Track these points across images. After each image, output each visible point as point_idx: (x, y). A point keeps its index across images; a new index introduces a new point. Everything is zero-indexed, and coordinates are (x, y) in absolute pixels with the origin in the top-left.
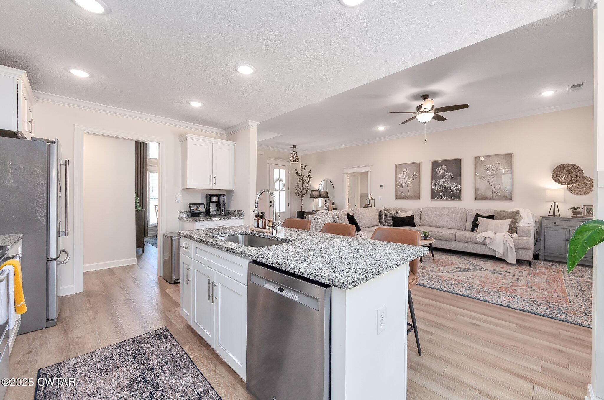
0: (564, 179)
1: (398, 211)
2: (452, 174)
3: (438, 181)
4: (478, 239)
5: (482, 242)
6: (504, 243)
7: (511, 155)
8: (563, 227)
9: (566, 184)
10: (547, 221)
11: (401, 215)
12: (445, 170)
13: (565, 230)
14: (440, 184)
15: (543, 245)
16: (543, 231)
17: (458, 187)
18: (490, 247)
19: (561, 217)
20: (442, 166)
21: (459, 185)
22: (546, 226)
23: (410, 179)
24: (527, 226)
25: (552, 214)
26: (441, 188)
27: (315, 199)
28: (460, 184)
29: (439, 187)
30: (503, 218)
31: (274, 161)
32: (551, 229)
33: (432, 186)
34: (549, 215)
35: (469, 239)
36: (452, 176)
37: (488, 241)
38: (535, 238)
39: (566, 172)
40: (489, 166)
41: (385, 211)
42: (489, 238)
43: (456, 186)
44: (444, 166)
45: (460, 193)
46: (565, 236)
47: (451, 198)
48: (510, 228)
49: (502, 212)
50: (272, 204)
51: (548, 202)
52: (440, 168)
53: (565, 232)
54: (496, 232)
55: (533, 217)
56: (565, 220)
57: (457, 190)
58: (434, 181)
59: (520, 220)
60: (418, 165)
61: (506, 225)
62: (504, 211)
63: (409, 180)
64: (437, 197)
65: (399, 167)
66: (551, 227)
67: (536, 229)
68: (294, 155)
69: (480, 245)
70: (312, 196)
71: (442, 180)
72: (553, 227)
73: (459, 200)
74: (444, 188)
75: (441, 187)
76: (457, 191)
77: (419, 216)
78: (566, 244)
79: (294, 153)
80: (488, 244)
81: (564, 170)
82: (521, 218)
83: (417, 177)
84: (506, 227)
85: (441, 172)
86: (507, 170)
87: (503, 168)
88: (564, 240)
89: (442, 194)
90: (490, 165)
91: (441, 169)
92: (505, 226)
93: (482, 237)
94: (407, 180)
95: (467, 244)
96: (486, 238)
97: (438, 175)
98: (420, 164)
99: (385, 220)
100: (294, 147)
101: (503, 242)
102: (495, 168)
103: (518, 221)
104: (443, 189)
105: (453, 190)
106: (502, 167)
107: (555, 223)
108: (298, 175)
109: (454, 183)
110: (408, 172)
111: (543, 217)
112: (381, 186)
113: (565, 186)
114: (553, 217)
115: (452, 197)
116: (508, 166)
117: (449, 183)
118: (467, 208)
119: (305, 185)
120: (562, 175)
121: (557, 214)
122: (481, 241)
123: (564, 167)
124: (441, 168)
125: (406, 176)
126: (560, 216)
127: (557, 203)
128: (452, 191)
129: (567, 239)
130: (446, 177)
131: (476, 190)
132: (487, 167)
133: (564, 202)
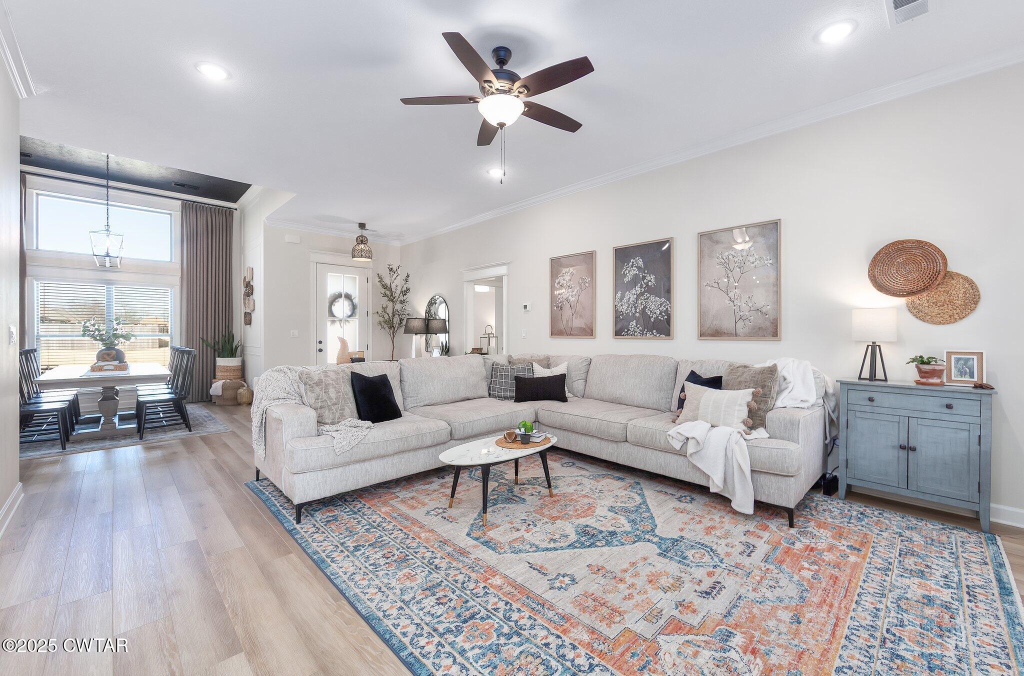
0: (899, 282)
1: (534, 363)
2: (653, 277)
3: (628, 292)
4: (670, 439)
5: (678, 449)
6: (726, 454)
7: (774, 226)
8: (890, 411)
9: (903, 296)
10: (852, 394)
11: (540, 372)
12: (639, 268)
13: (896, 419)
14: (631, 300)
15: (842, 457)
16: (843, 420)
17: (665, 306)
18: (694, 462)
19: (889, 383)
20: (634, 259)
21: (668, 302)
22: (850, 407)
23: (576, 290)
24: (798, 406)
25: (866, 374)
26: (633, 309)
27: (414, 337)
28: (669, 299)
29: (628, 307)
30: (738, 386)
31: (327, 258)
32: (864, 415)
33: (616, 306)
34: (860, 378)
35: (652, 438)
36: (653, 280)
37: (691, 448)
38: (826, 438)
39: (905, 264)
40: (727, 254)
41: (510, 362)
42: (693, 440)
43: (661, 305)
44: (637, 258)
45: (668, 321)
46: (897, 435)
47: (653, 334)
48: (751, 413)
49: (740, 368)
50: (320, 346)
51: (858, 342)
52: (631, 264)
53: (897, 424)
54: (714, 424)
55: (816, 383)
56: (897, 391)
57: (663, 314)
58: (619, 295)
59: (779, 392)
60: (589, 257)
61: (740, 405)
62: (745, 367)
63: (574, 293)
64: (626, 330)
65: (556, 265)
66: (863, 409)
67: (827, 415)
68: (362, 242)
69: (676, 457)
70: (408, 331)
71: (634, 291)
72: (868, 409)
73: (667, 337)
74: (638, 311)
75: (632, 307)
76: (663, 316)
77: (584, 376)
78: (899, 458)
79: (362, 240)
80: (691, 455)
81: (899, 257)
82: (786, 386)
83: (587, 285)
84: (739, 410)
85: (632, 273)
86: (766, 262)
87: (757, 257)
88: (894, 447)
89: (635, 324)
90: (730, 252)
91: (632, 266)
92: (737, 408)
93: (678, 435)
94: (571, 294)
95: (650, 452)
96: (688, 439)
97: (626, 280)
98: (594, 255)
99: (500, 384)
100: (362, 226)
101: (723, 454)
102: (741, 258)
103: (773, 394)
104: (636, 312)
105: (655, 313)
106: (756, 255)
107: (871, 400)
108: (385, 286)
109: (657, 298)
110: (572, 274)
111: (842, 383)
112: (525, 307)
113: (902, 301)
114: (867, 382)
115: (654, 331)
116: (769, 253)
117: (648, 297)
118: (678, 356)
119: (398, 306)
120: (893, 270)
121: (880, 374)
122: (677, 446)
123: (899, 249)
124: (633, 263)
125: (568, 285)
126: (886, 380)
127: (879, 346)
128: (654, 316)
129: (901, 443)
130: (642, 284)
131: (702, 314)
132: (724, 258)
133: (899, 341)
